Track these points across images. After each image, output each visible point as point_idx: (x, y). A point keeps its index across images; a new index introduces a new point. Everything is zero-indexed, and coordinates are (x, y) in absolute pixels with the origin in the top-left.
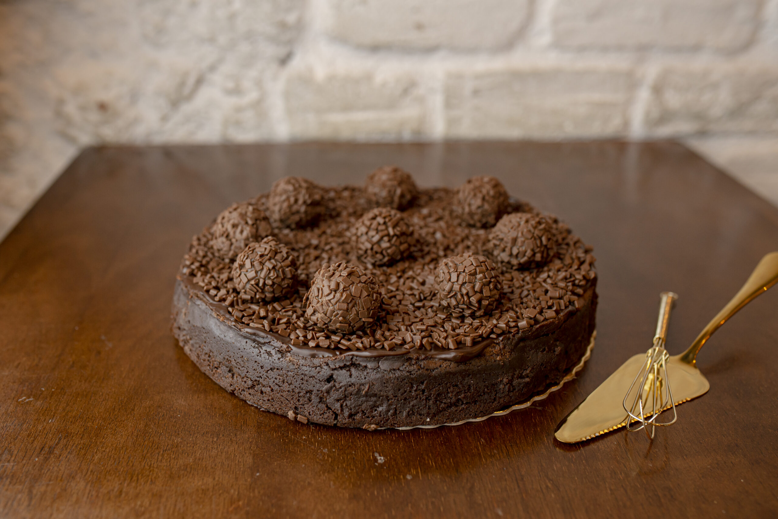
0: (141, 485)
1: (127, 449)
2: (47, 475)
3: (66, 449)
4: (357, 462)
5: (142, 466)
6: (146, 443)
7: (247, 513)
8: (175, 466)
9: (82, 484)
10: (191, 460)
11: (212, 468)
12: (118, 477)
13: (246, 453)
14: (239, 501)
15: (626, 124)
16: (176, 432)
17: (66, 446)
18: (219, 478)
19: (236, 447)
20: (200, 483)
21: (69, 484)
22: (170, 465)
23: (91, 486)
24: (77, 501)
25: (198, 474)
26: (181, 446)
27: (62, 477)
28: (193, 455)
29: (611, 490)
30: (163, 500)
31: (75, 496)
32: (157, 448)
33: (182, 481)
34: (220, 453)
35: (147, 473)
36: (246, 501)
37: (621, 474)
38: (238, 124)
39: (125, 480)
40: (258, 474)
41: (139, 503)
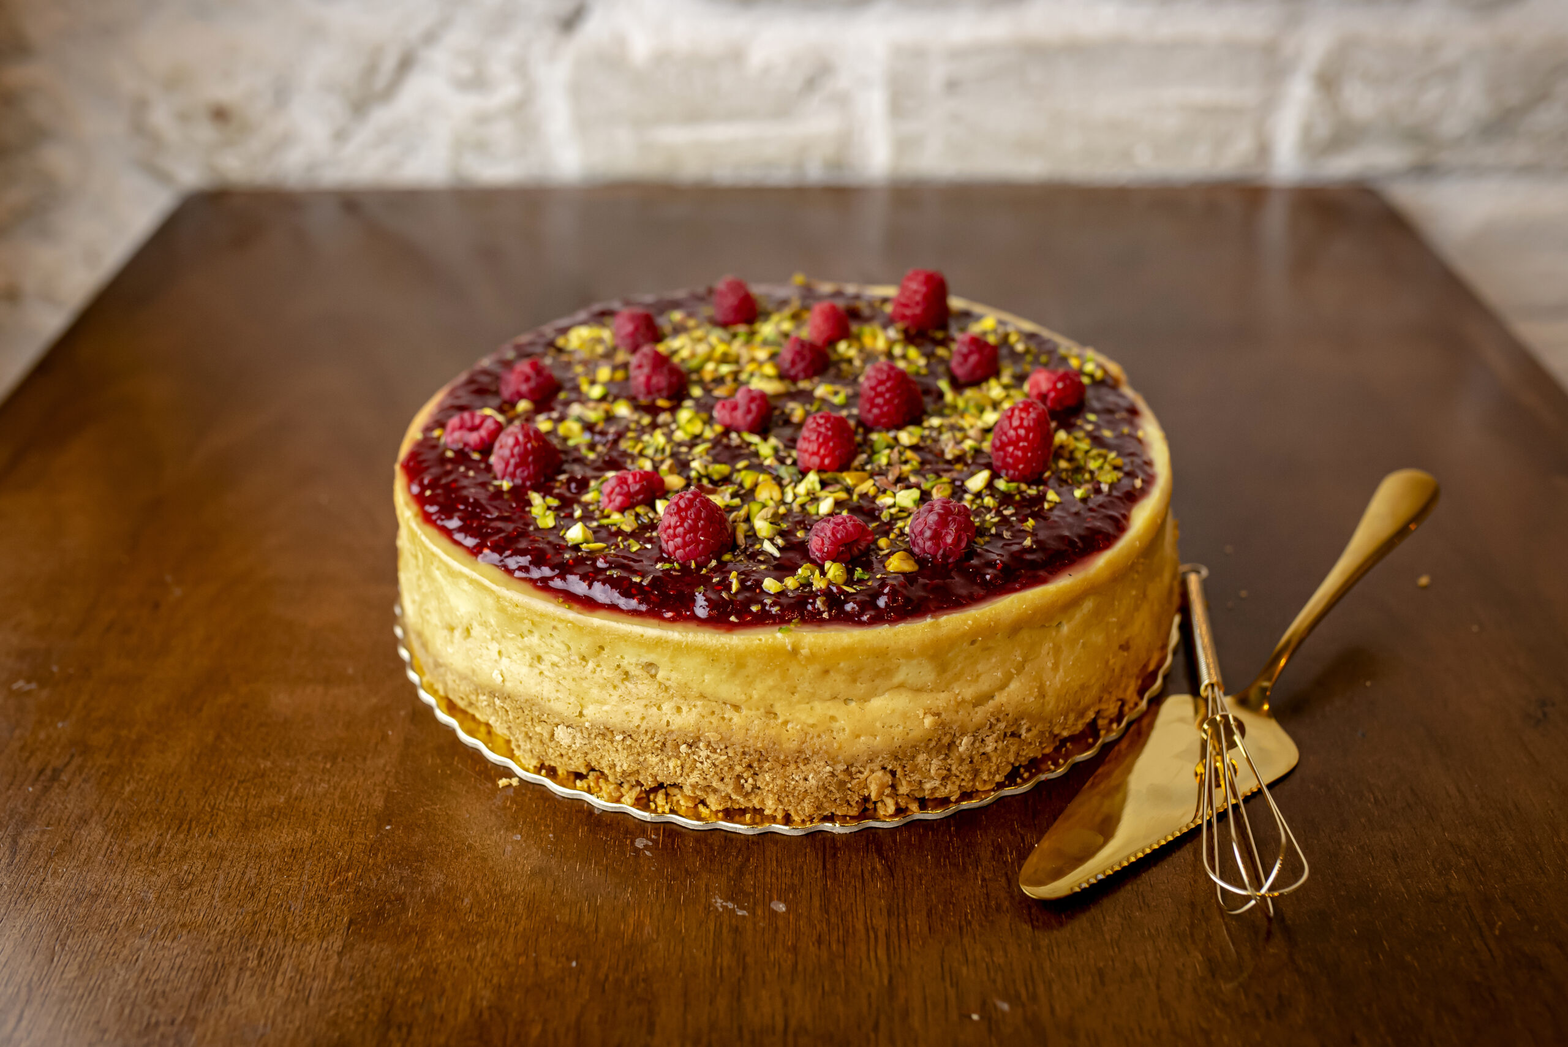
0: (194, 836)
1: (179, 777)
2: (44, 816)
3: (80, 774)
4: (559, 814)
5: (200, 807)
6: (213, 768)
7: (357, 891)
8: (254, 809)
9: (99, 832)
10: (282, 800)
11: (314, 814)
12: (158, 822)
13: (375, 791)
14: (348, 871)
15: (1264, 150)
16: (264, 750)
17: (80, 769)
18: (323, 831)
19: (362, 779)
20: (291, 838)
21: (77, 832)
22: (246, 807)
23: (112, 837)
24: (86, 862)
25: (289, 823)
26: (269, 776)
27: (68, 820)
28: (287, 791)
29: (983, 880)
30: (226, 864)
31: (84, 852)
32: (230, 778)
33: (260, 835)
34: (332, 790)
35: (207, 818)
36: (360, 871)
37: (1011, 854)
38: (482, 147)
39: (169, 828)
40: (388, 827)
41: (185, 868)
